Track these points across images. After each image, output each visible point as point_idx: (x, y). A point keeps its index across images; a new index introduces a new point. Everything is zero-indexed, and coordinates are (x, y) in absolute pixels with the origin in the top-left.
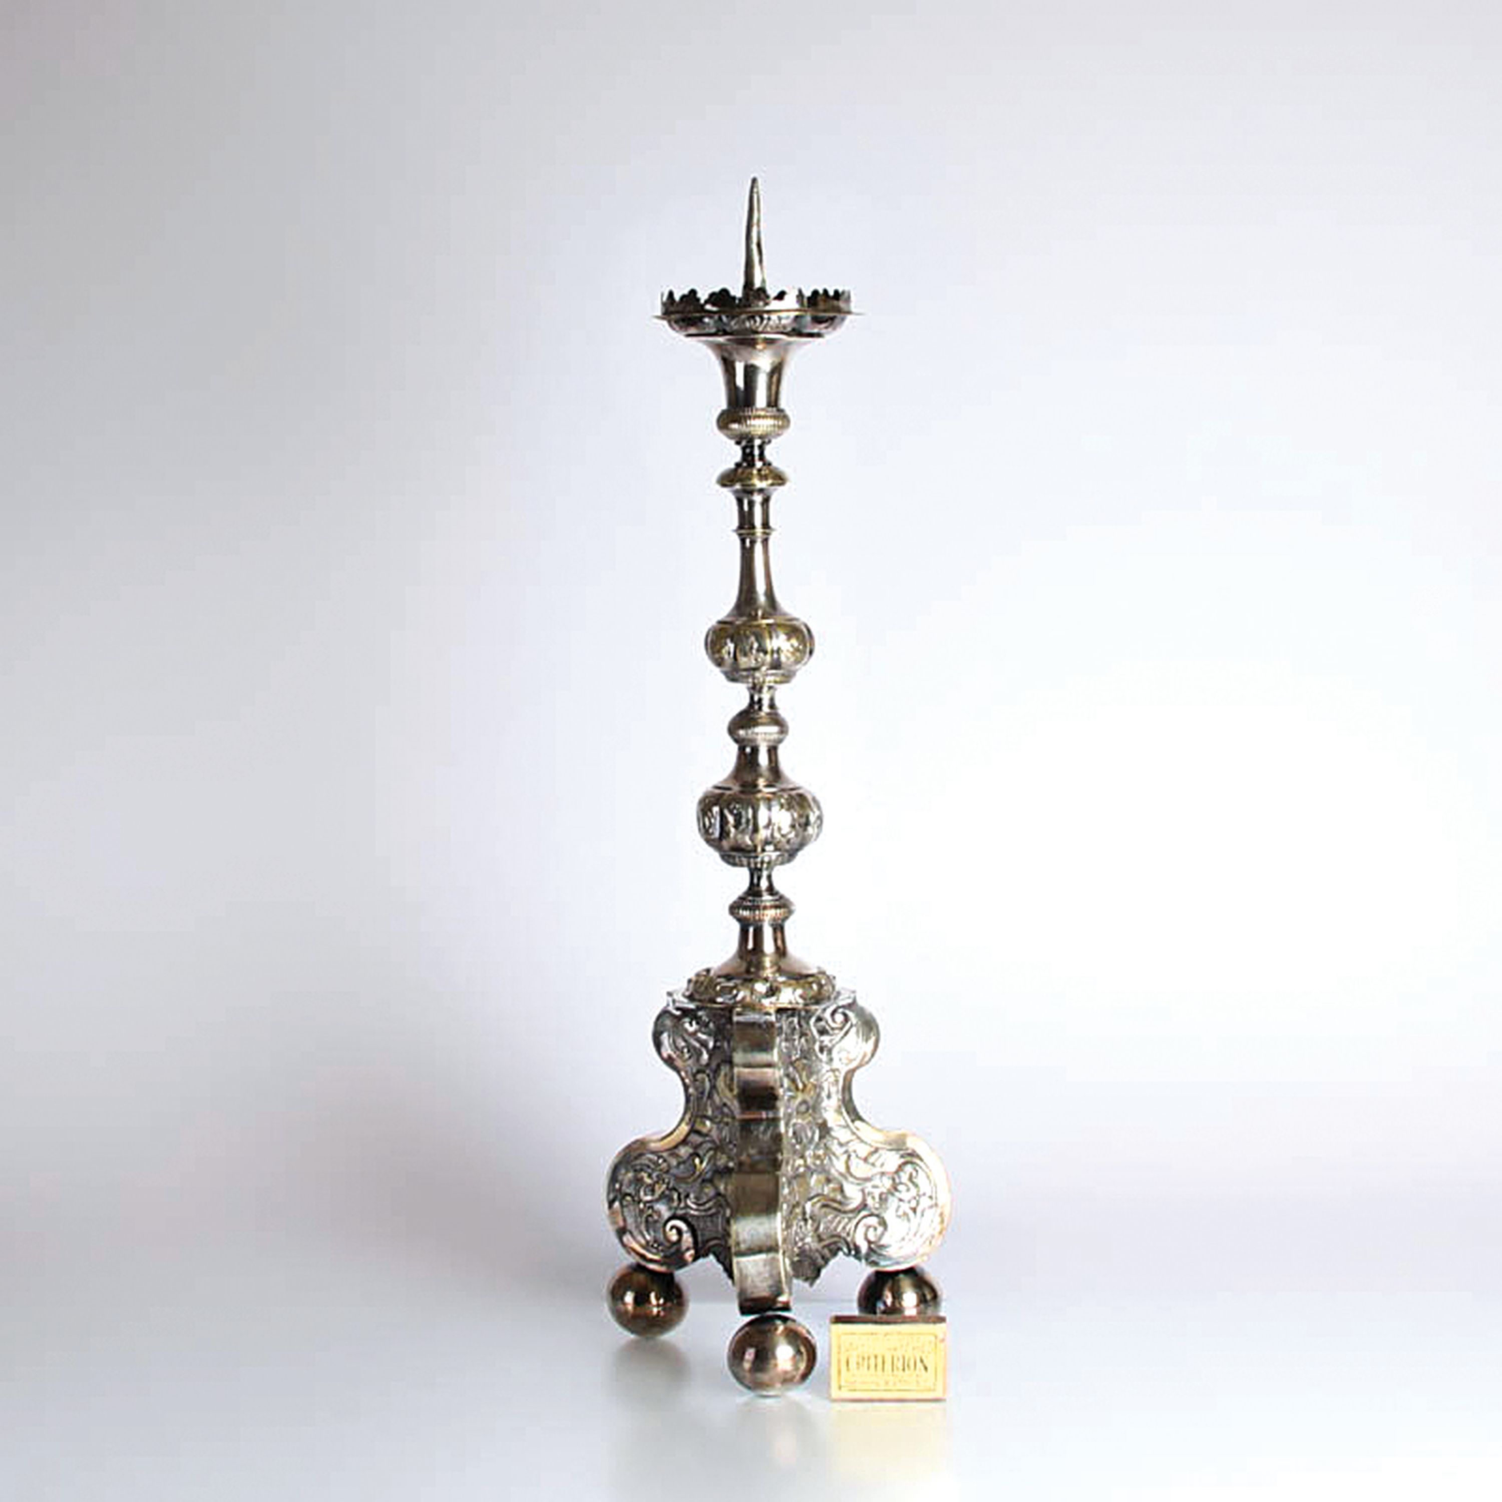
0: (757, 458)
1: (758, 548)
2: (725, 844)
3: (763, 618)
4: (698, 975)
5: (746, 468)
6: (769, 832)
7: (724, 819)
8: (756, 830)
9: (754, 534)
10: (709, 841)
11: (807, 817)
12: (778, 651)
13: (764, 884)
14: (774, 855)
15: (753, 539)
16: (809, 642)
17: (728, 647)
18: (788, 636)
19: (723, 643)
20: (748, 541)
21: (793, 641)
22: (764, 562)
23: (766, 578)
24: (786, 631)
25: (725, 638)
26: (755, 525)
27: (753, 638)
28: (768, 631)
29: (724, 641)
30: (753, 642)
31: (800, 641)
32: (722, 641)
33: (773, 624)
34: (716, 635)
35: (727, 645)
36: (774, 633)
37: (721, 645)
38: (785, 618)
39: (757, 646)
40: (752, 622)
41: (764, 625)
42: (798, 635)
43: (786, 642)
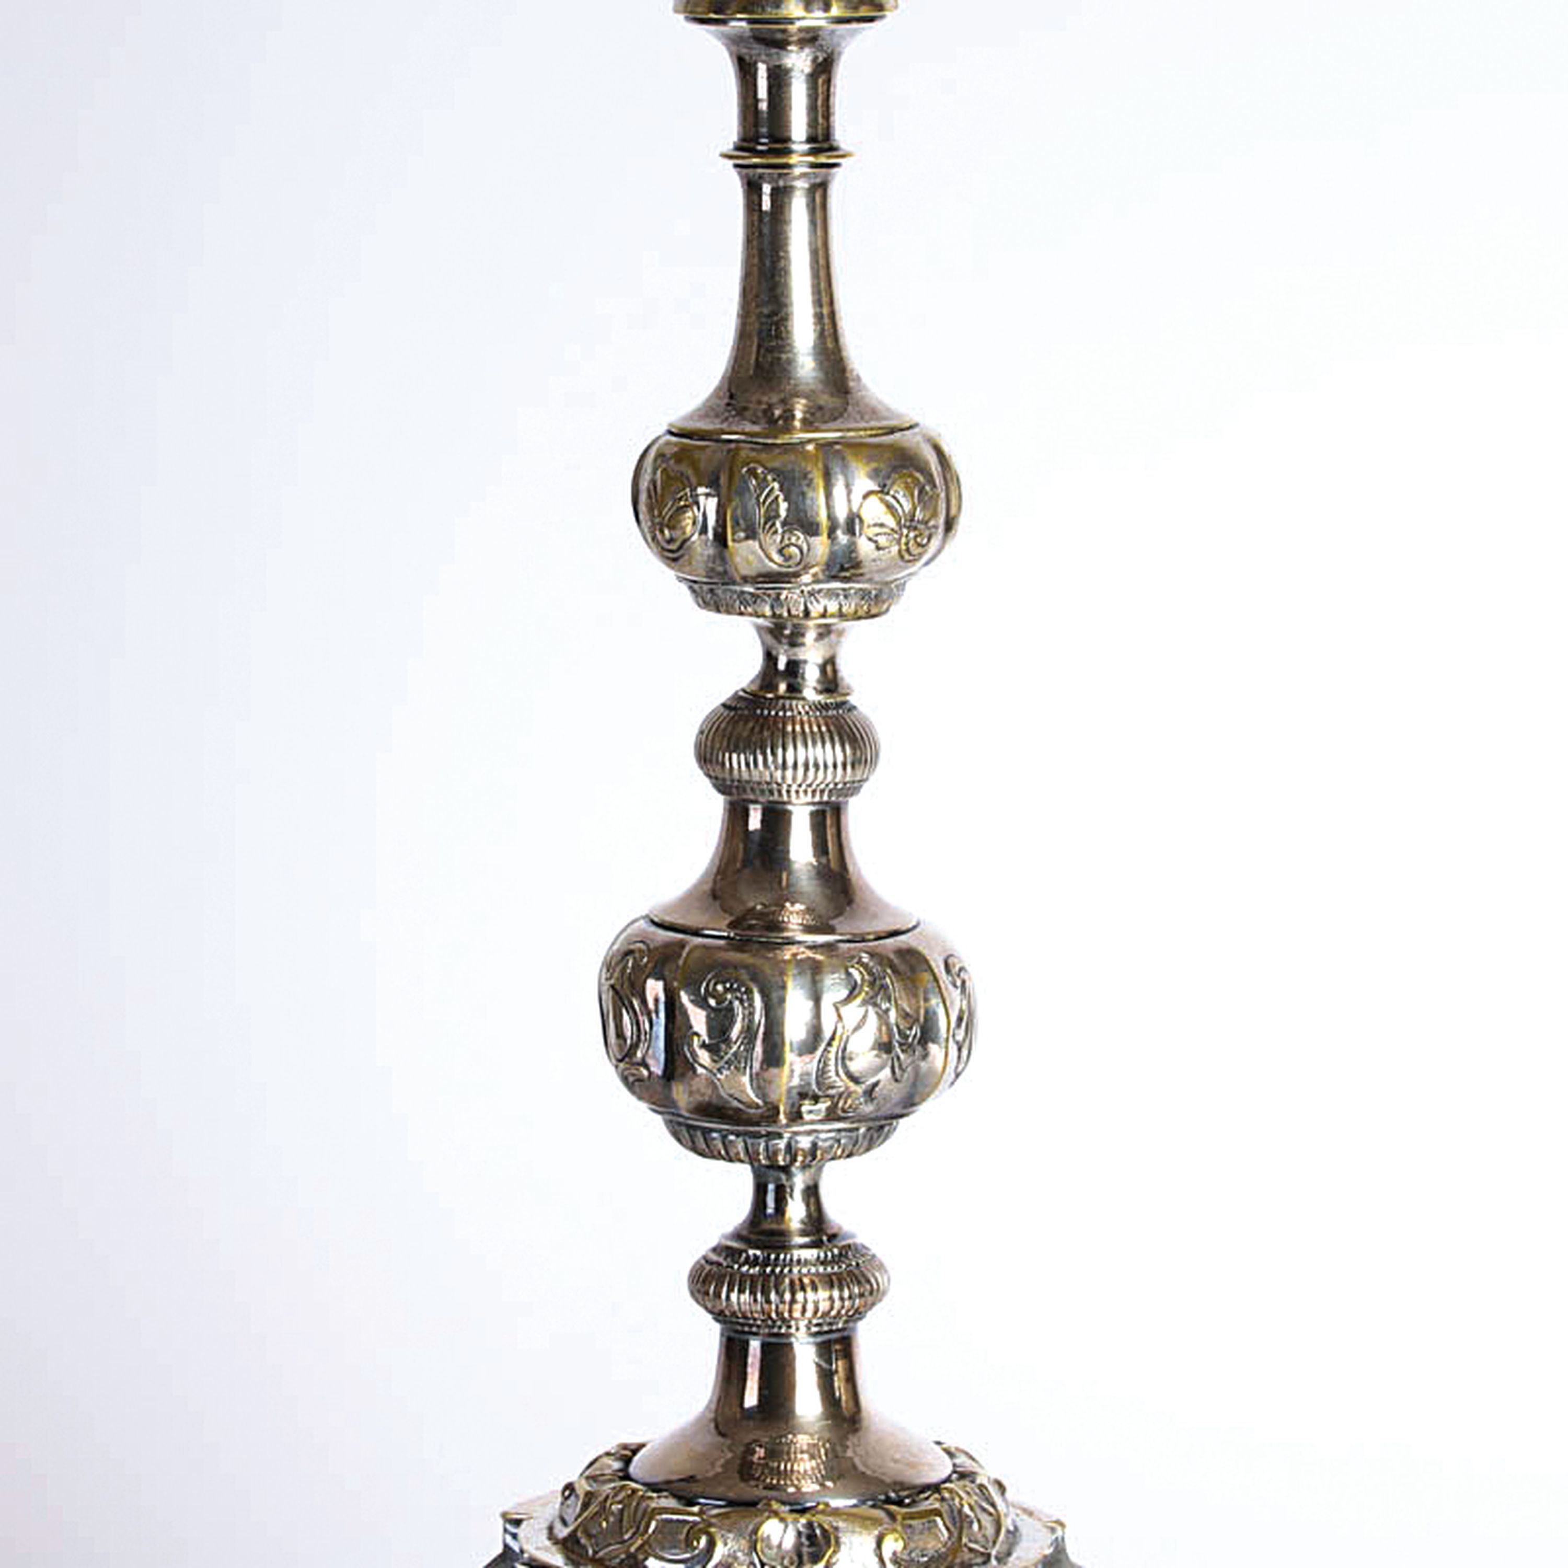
1: (799, 210)
2: (680, 1094)
3: (808, 424)
4: (593, 1473)
6: (810, 1064)
7: (679, 1018)
8: (773, 1057)
9: (784, 168)
10: (633, 1084)
11: (930, 1017)
12: (853, 523)
13: (796, 1211)
14: (827, 1132)
15: (781, 183)
16: (943, 495)
17: (699, 509)
18: (880, 479)
19: (686, 494)
20: (767, 188)
21: (897, 495)
22: (814, 253)
23: (818, 303)
24: (874, 465)
25: (694, 480)
26: (788, 140)
27: (776, 485)
28: (820, 465)
29: (688, 490)
30: (777, 498)
31: (916, 493)
32: (684, 489)
33: (837, 443)
34: (664, 470)
35: (697, 503)
36: (837, 470)
37: (680, 499)
38: (873, 424)
39: (788, 510)
40: (776, 437)
41: (810, 447)
42: (911, 476)
43: (874, 499)
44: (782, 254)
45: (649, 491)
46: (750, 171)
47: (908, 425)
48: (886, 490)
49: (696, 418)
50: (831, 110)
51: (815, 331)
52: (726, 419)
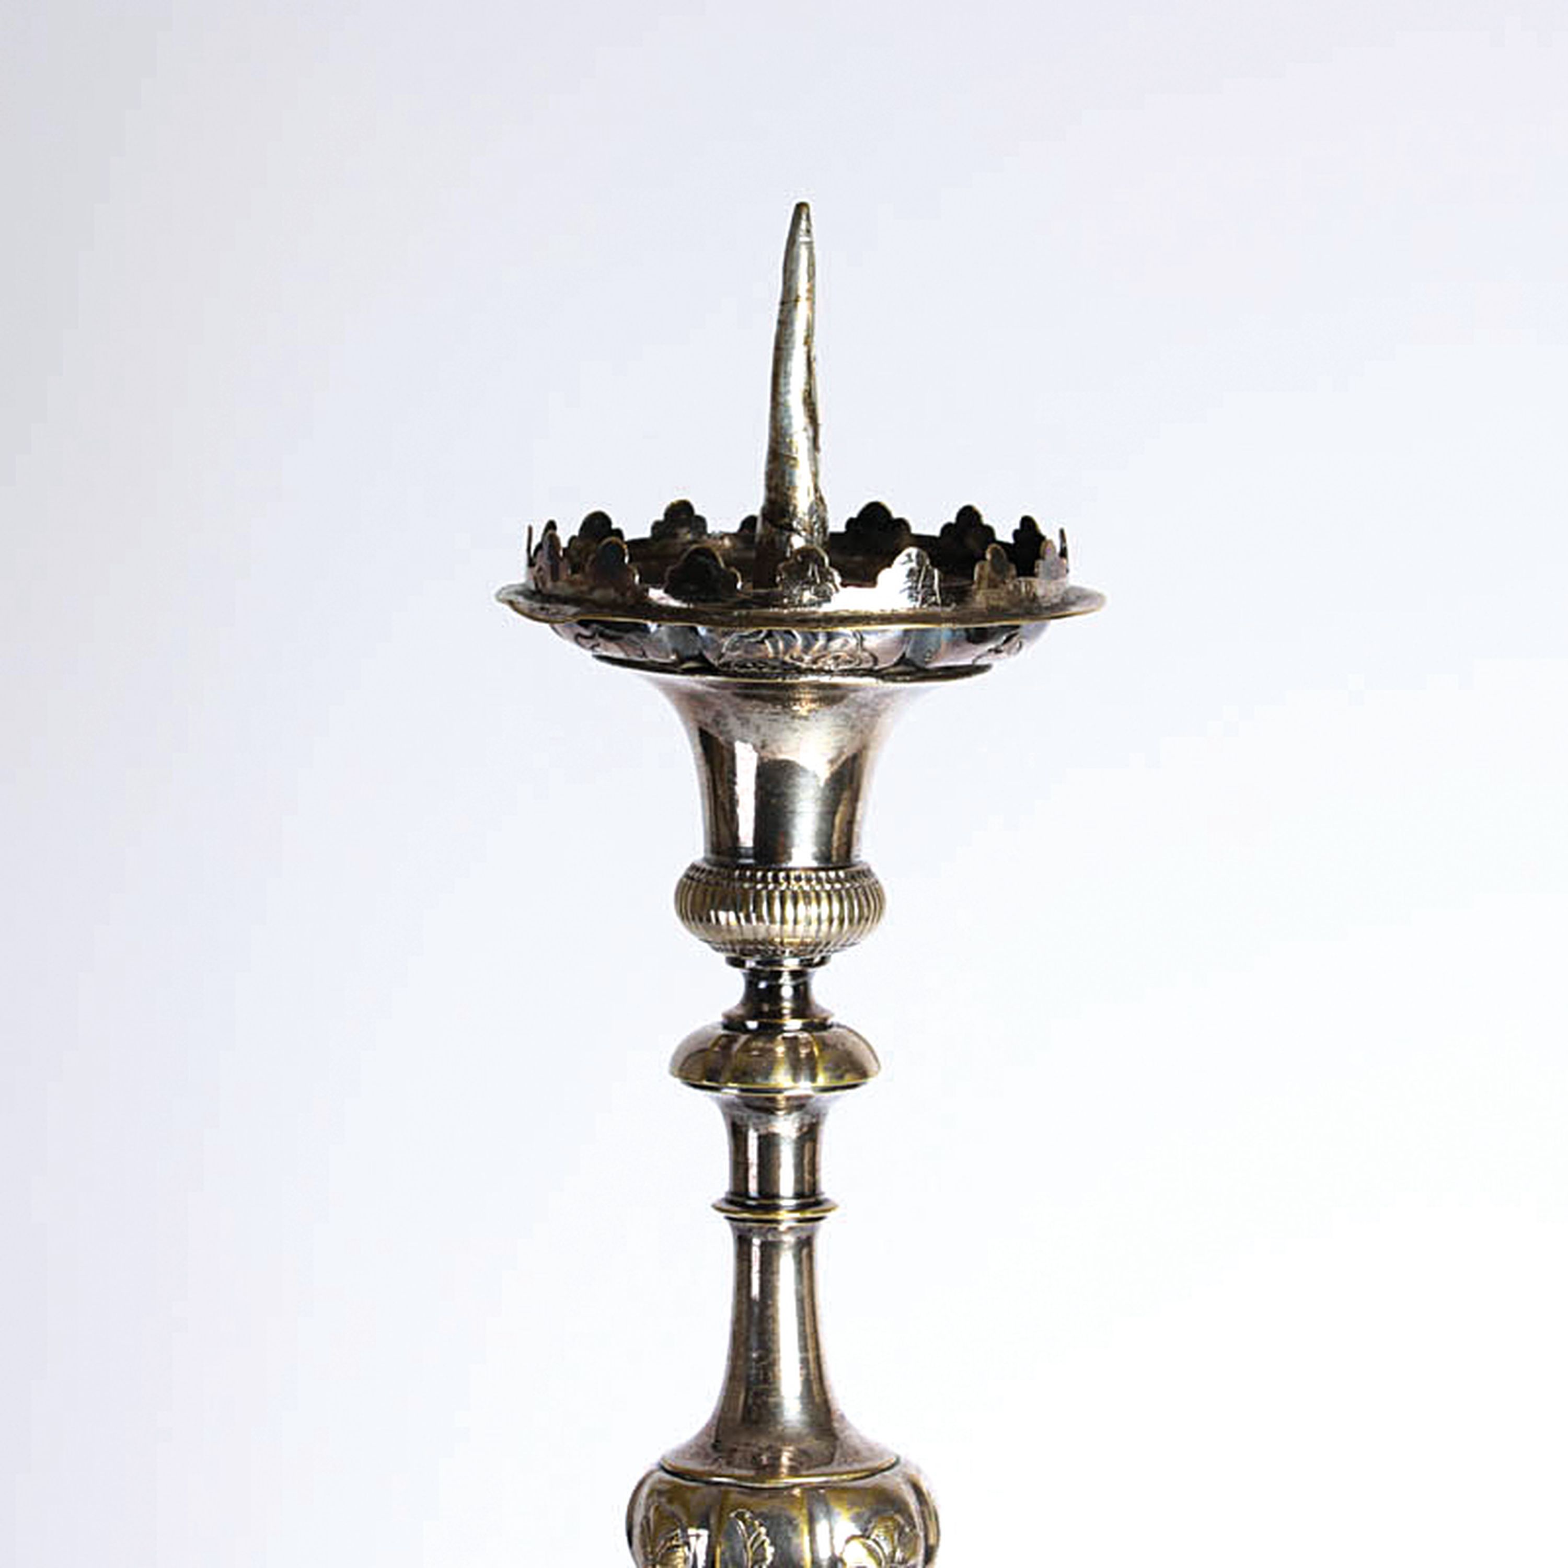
0: (787, 1006)
1: (786, 1264)
3: (794, 1471)
5: (755, 1034)
9: (773, 1223)
15: (770, 1238)
16: (922, 1534)
17: (689, 1549)
18: (863, 1523)
19: (677, 1535)
20: (756, 1241)
21: (877, 1539)
22: (800, 1301)
23: (804, 1348)
24: (856, 1510)
25: (684, 1520)
26: (777, 1196)
27: (763, 1530)
28: (805, 1511)
29: (679, 1531)
30: (763, 1543)
31: (896, 1536)
32: (675, 1530)
33: (822, 1488)
34: (657, 1509)
35: (688, 1544)
36: (821, 1515)
37: (672, 1538)
38: (857, 1466)
39: (774, 1555)
40: (763, 1482)
41: (797, 1492)
42: (891, 1518)
43: (856, 1543)
44: (770, 1302)
45: (642, 1525)
46: (741, 1224)
47: (887, 1465)
48: (867, 1534)
49: (688, 1456)
50: (817, 1167)
51: (801, 1375)
52: (716, 1460)
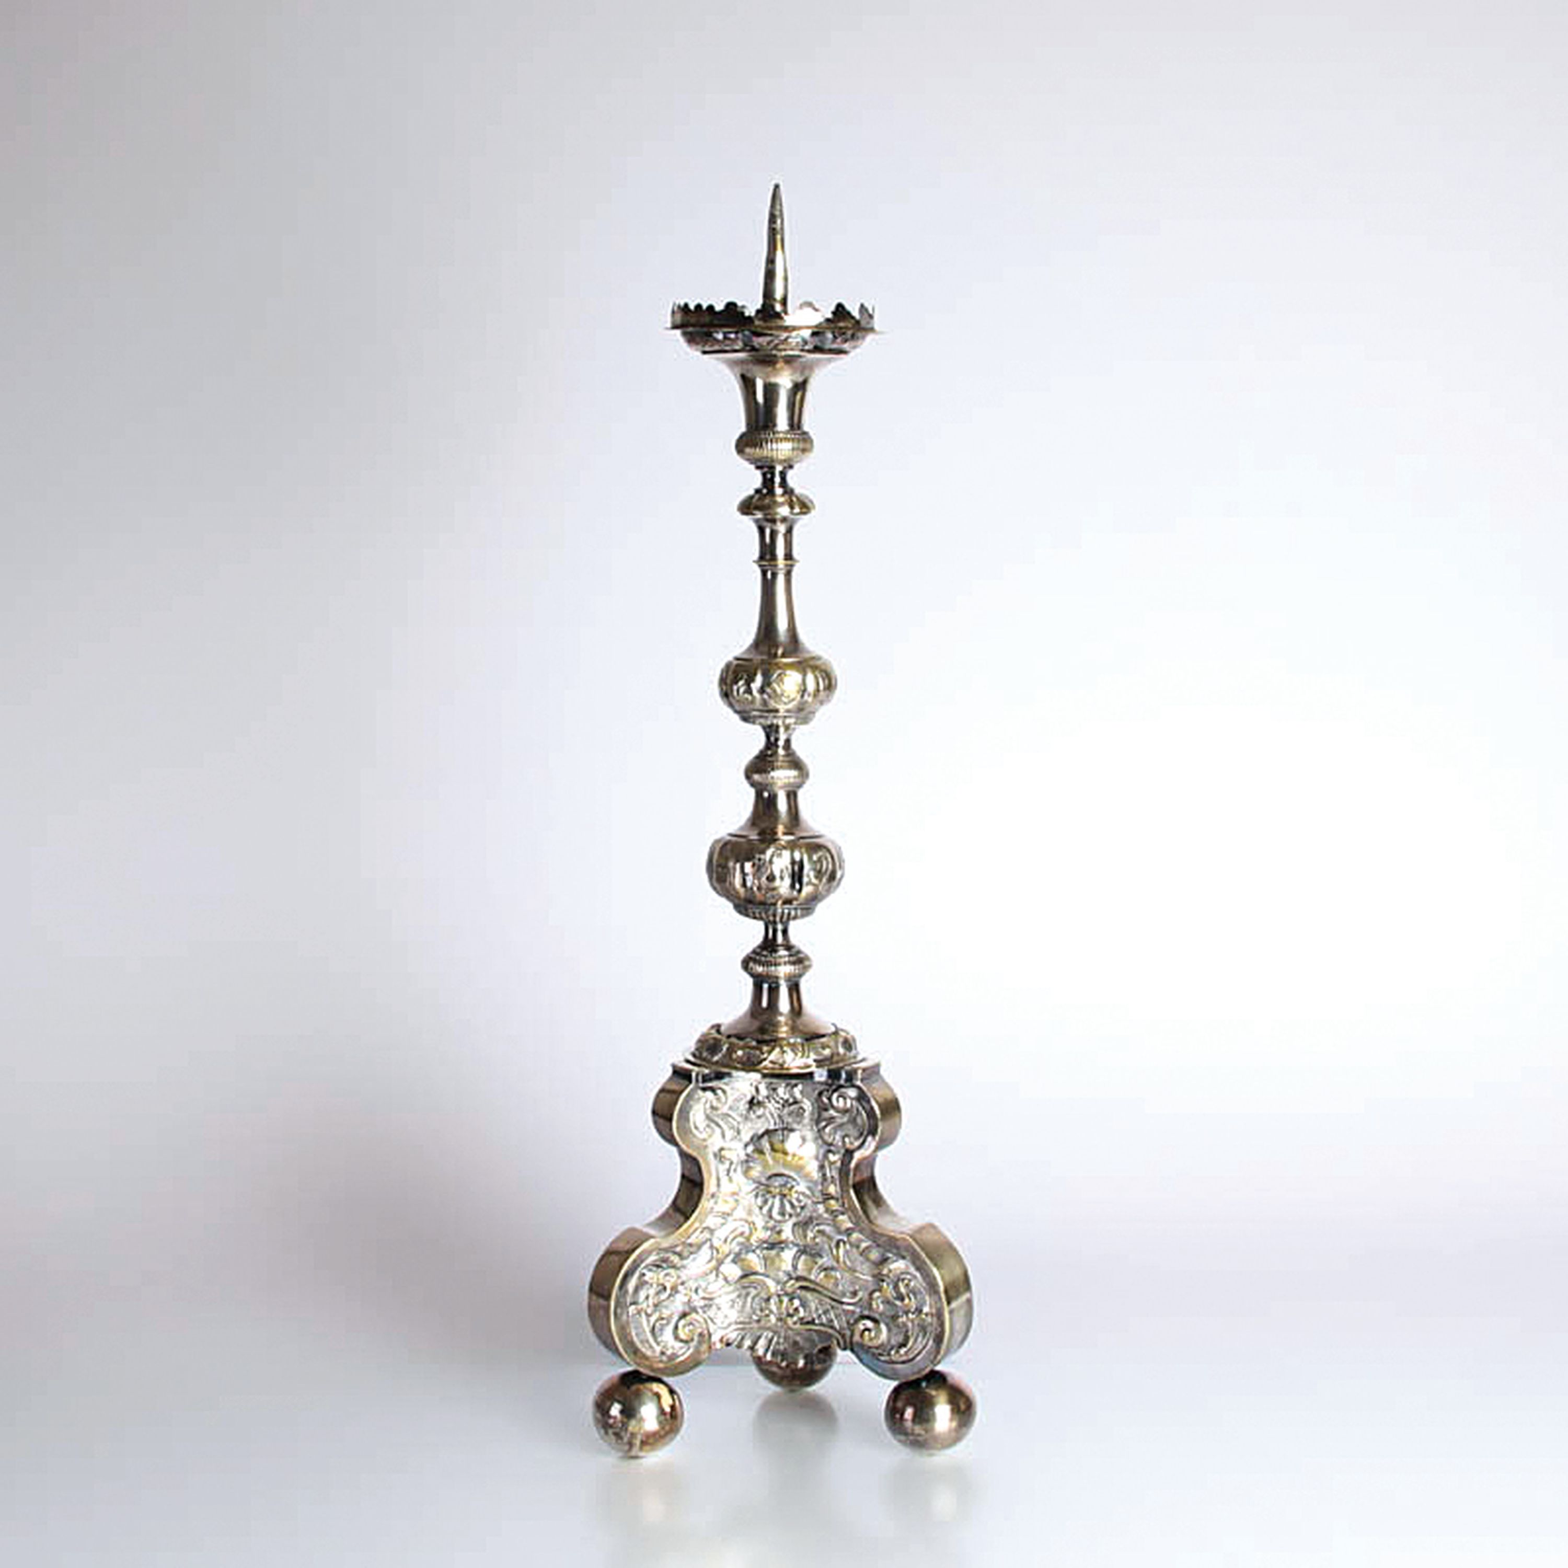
0: (777, 485)
5: (765, 494)
9: (776, 566)
13: (780, 938)
15: (774, 571)
20: (769, 573)
26: (777, 556)
44: (775, 595)
46: (763, 567)
50: (792, 545)
